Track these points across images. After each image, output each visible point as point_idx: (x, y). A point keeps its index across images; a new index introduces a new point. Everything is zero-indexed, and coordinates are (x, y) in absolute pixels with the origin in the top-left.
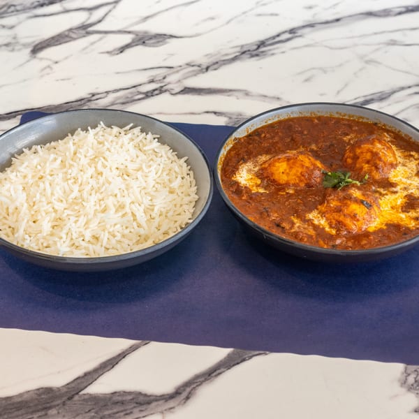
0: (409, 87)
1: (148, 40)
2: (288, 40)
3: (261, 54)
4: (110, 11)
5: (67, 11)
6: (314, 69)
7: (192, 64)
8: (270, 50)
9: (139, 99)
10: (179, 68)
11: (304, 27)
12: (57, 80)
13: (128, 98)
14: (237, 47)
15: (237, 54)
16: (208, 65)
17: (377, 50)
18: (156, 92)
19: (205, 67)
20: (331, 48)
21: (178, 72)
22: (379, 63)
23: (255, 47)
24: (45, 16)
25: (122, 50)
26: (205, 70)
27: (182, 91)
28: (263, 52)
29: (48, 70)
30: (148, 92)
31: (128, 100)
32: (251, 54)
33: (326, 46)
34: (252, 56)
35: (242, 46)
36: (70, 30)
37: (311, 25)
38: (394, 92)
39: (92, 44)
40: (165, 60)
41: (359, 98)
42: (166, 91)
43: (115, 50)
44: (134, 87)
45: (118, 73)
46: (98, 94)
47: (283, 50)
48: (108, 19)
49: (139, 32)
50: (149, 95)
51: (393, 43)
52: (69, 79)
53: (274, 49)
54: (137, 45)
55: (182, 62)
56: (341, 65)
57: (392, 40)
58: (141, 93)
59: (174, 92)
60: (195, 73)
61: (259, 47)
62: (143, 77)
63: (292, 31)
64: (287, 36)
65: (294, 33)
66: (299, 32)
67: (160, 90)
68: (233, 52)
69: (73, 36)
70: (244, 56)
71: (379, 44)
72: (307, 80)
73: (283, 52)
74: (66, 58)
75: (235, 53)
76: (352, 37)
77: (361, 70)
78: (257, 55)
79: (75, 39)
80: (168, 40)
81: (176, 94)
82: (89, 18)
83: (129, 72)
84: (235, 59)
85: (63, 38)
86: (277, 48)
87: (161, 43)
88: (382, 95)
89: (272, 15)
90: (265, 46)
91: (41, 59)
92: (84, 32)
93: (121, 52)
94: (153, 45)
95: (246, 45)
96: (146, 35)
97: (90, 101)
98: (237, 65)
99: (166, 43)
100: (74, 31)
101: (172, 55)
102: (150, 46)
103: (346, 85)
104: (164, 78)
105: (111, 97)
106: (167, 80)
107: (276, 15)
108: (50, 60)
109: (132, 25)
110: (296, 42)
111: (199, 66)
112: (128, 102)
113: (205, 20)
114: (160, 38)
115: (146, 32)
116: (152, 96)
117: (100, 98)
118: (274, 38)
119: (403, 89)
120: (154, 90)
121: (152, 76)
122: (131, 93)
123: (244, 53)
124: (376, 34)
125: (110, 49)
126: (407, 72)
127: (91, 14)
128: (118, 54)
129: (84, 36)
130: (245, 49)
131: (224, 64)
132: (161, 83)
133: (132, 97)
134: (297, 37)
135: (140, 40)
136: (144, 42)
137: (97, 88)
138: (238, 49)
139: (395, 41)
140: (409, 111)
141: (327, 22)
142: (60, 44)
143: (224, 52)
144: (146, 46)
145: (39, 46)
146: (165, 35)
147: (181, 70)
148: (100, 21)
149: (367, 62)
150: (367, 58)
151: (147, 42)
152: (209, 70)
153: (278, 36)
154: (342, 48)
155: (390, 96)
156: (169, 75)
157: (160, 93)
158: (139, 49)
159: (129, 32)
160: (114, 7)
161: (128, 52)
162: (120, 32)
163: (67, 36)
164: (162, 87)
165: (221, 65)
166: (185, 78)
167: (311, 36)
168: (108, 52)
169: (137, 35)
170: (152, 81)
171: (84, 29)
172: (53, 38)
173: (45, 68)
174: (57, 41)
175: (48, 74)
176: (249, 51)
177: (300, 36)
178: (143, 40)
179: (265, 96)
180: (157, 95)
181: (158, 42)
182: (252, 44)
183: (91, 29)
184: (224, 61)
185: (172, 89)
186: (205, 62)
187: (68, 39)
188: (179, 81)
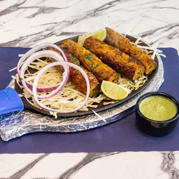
0: (163, 28)
1: (45, 10)
2: (108, 8)
6: (120, 21)
7: (66, 21)
8: (100, 13)
9: (42, 39)
10: (60, 23)
11: (115, 1)
12: (5, 31)
13: (37, 38)
15: (86, 15)
16: (73, 21)
17: (148, 11)
18: (50, 35)
19: (71, 22)
20: (128, 11)
21: (59, 25)
22: (149, 17)
25: (34, 16)
26: (71, 24)
27: (61, 34)
28: (97, 14)
30: (46, 35)
32: (92, 15)
33: (125, 10)
34: (92, 16)
35: (88, 12)
36: (10, 7)
38: (156, 31)
39: (20, 13)
40: (53, 20)
41: (140, 34)
42: (54, 34)
43: (30, 16)
44: (40, 33)
45: (32, 27)
46: (23, 37)
47: (106, 13)
48: (27, 1)
49: (42, 7)
50: (46, 37)
51: (155, 7)
52: (10, 31)
53: (102, 12)
54: (40, 13)
55: (61, 20)
56: (132, 19)
57: (154, 6)
58: (43, 36)
59: (57, 35)
60: (67, 25)
61: (95, 12)
62: (44, 28)
63: (110, 4)
64: (108, 6)
65: (111, 4)
66: (113, 4)
67: (51, 34)
70: (89, 16)
71: (149, 8)
73: (106, 14)
75: (84, 15)
76: (137, 5)
77: (141, 21)
78: (95, 16)
79: (13, 11)
80: (54, 10)
81: (59, 35)
82: (18, 1)
83: (37, 26)
84: (85, 18)
85: (7, 11)
86: (104, 12)
87: (51, 12)
88: (151, 32)
90: (98, 11)
92: (17, 8)
93: (34, 17)
94: (48, 13)
95: (90, 11)
96: (45, 8)
97: (20, 40)
98: (86, 20)
99: (53, 12)
100: (12, 8)
101: (57, 17)
102: (46, 13)
103: (135, 28)
104: (53, 28)
105: (29, 38)
106: (54, 29)
108: (1, 22)
109: (38, 4)
110: (112, 9)
111: (69, 22)
112: (37, 40)
116: (48, 37)
117: (24, 39)
118: (102, 7)
119: (160, 29)
120: (49, 34)
121: (48, 27)
122: (38, 36)
124: (147, 3)
125: (28, 16)
126: (161, 21)
128: (32, 18)
129: (17, 10)
130: (89, 13)
131: (80, 21)
132: (52, 30)
133: (39, 38)
134: (112, 6)
135: (42, 10)
136: (44, 12)
137: (23, 34)
138: (86, 13)
139: (156, 6)
140: (163, 39)
142: (6, 14)
143: (80, 15)
144: (44, 13)
146: (53, 8)
148: (24, 2)
149: (144, 17)
150: (144, 15)
151: (45, 11)
152: (73, 23)
153: (104, 6)
154: (132, 11)
155: (154, 32)
156: (55, 27)
157: (52, 35)
158: (41, 15)
159: (37, 7)
161: (36, 16)
162: (33, 7)
163: (9, 10)
164: (52, 32)
165: (78, 21)
166: (62, 28)
168: (27, 17)
169: (40, 8)
170: (48, 30)
171: (17, 6)
172: (3, 11)
174: (5, 13)
175: (1, 29)
176: (91, 14)
177: (114, 6)
178: (43, 10)
180: (50, 36)
181: (50, 11)
182: (92, 10)
183: (19, 6)
184: (80, 19)
185: (57, 33)
186: (71, 20)
187: (9, 12)
188: (60, 29)
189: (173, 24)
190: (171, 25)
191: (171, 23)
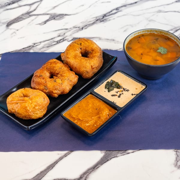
1: (56, 17)
2: (116, 13)
3: (105, 20)
4: (39, 5)
5: (20, 6)
6: (127, 25)
7: (76, 27)
8: (108, 18)
9: (54, 45)
10: (71, 29)
11: (122, 7)
12: (19, 38)
13: (49, 44)
14: (94, 18)
15: (95, 21)
16: (83, 27)
17: (153, 15)
18: (61, 41)
20: (134, 16)
21: (70, 31)
22: (155, 21)
23: (102, 17)
24: (11, 9)
25: (45, 22)
26: (81, 29)
27: (72, 39)
29: (14, 34)
30: (58, 41)
31: (49, 45)
32: (100, 20)
33: (132, 15)
34: (101, 21)
35: (96, 17)
36: (22, 15)
37: (125, 6)
39: (33, 20)
40: (64, 26)
42: (65, 40)
44: (52, 39)
45: (44, 33)
46: (37, 43)
47: (114, 18)
48: (38, 8)
49: (52, 14)
50: (58, 42)
51: (160, 11)
52: (23, 37)
53: (110, 18)
54: (51, 20)
55: (71, 26)
56: (138, 23)
57: (159, 10)
58: (55, 42)
59: (69, 40)
60: (77, 31)
61: (103, 17)
62: (55, 34)
63: (117, 9)
64: (115, 11)
65: (118, 10)
66: (120, 9)
67: (63, 40)
68: (93, 20)
69: (24, 17)
70: (97, 22)
71: (154, 12)
72: (125, 31)
73: (114, 19)
74: (22, 28)
76: (143, 10)
77: (147, 24)
78: (103, 21)
79: (25, 19)
80: (65, 17)
81: (70, 41)
82: (30, 9)
83: (49, 32)
84: (94, 23)
85: (20, 19)
87: (62, 18)
89: (108, 2)
90: (106, 17)
91: (11, 29)
92: (28, 15)
93: (45, 23)
94: (58, 19)
95: (98, 16)
97: (33, 47)
98: (95, 26)
99: (64, 18)
100: (24, 15)
101: (67, 23)
102: (57, 20)
104: (64, 34)
105: (42, 45)
106: (66, 35)
107: (110, 2)
108: (15, 29)
109: (49, 11)
110: (119, 14)
111: (79, 28)
112: (50, 46)
113: (80, 6)
114: (61, 16)
115: (55, 14)
116: (60, 43)
117: (38, 45)
118: (109, 12)
120: (61, 40)
121: (59, 34)
122: (51, 42)
123: (97, 20)
124: (152, 8)
125: (40, 22)
126: (167, 24)
127: (31, 7)
128: (43, 24)
129: (29, 17)
130: (98, 19)
131: (89, 26)
132: (63, 36)
133: (51, 44)
136: (54, 18)
137: (36, 41)
138: (95, 19)
139: (161, 10)
141: (131, 4)
142: (18, 22)
143: (89, 20)
144: (55, 20)
145: (10, 23)
146: (63, 14)
147: (71, 30)
148: (35, 10)
149: (150, 21)
150: (149, 19)
151: (55, 18)
152: (83, 29)
153: (111, 11)
154: (138, 15)
156: (66, 32)
157: (63, 41)
158: (52, 22)
159: (48, 14)
160: (41, 3)
161: (48, 23)
162: (44, 14)
163: (21, 18)
164: (64, 38)
165: (88, 27)
166: (73, 34)
167: (125, 11)
168: (39, 24)
169: (51, 15)
170: (59, 36)
172: (15, 19)
173: (13, 33)
174: (17, 20)
175: (14, 36)
176: (99, 19)
177: (121, 11)
178: (54, 17)
179: (108, 39)
180: (62, 42)
181: (61, 18)
182: (100, 16)
183: (31, 14)
184: (89, 24)
185: (68, 39)
186: (81, 25)
187: (22, 19)
188: (71, 35)
189: (178, 27)
190: (176, 28)
191: (176, 26)
